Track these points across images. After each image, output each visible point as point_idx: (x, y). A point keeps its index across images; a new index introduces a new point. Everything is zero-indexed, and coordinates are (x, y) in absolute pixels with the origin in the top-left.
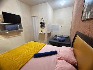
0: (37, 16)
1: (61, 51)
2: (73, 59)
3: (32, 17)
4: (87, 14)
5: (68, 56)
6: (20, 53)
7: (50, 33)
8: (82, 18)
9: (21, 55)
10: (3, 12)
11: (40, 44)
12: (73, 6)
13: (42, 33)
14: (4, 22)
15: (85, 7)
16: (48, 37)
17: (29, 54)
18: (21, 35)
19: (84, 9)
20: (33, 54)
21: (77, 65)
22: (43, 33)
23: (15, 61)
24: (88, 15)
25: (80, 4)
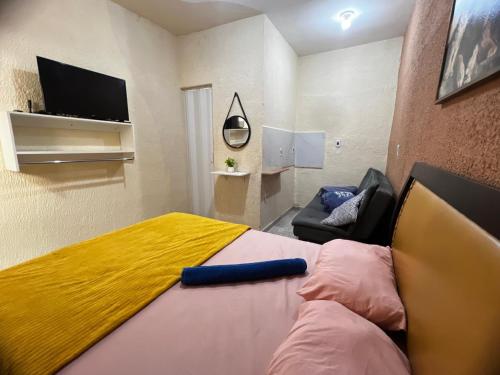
0: (210, 86)
1: (327, 259)
2: (383, 294)
3: (183, 89)
4: (462, 65)
5: (358, 282)
6: (113, 261)
7: (277, 175)
8: (442, 88)
9: (117, 270)
10: (41, 61)
11: (218, 224)
12: (404, 34)
13: (230, 171)
14: (43, 108)
15: (456, 30)
16: (263, 198)
17: (158, 269)
18: (123, 181)
19: (454, 39)
20: (180, 268)
21: (402, 326)
22: (240, 174)
23: (88, 296)
24: (466, 68)
25: (438, 17)
